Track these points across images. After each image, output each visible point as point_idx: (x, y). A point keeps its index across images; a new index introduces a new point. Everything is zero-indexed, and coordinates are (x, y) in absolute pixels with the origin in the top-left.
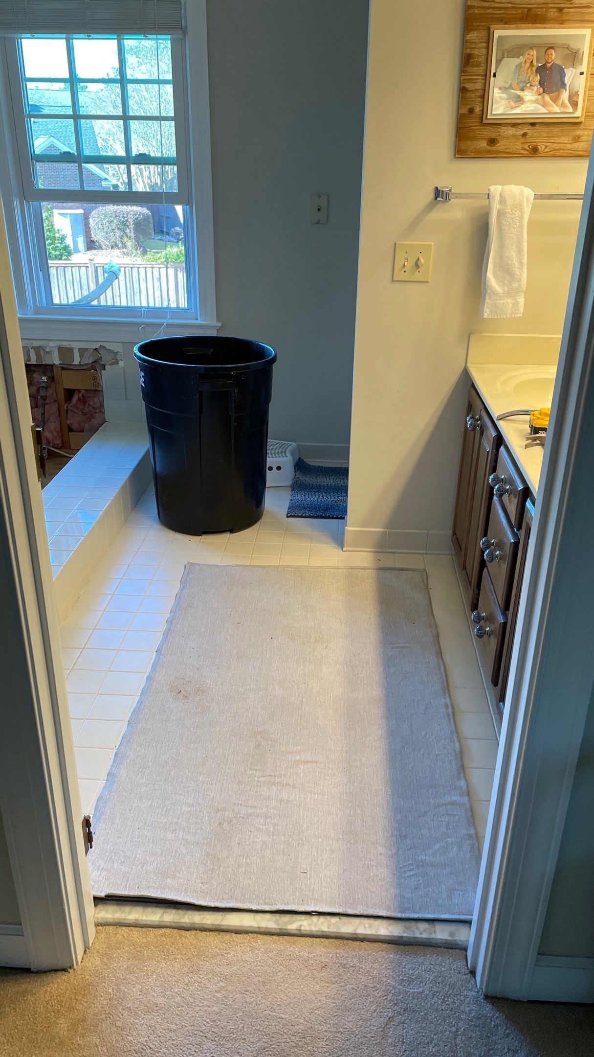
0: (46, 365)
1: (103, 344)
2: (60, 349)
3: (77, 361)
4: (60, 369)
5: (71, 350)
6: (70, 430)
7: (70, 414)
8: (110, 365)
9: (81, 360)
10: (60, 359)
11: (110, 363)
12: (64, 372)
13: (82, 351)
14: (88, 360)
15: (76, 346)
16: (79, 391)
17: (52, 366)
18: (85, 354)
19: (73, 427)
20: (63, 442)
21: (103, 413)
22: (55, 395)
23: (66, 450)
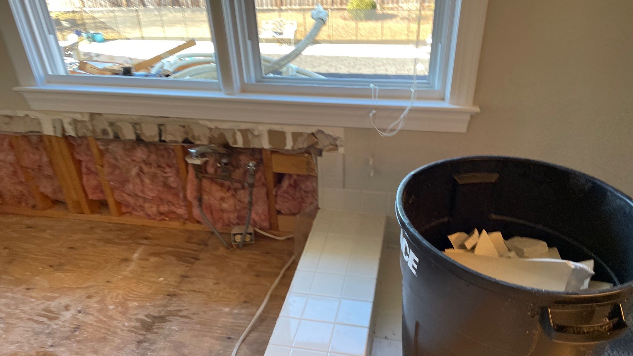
0: (254, 150)
1: (321, 129)
2: (271, 133)
3: (289, 145)
4: (269, 153)
5: (282, 134)
6: (279, 212)
7: (279, 200)
8: (327, 151)
9: (294, 145)
10: (270, 142)
11: (327, 148)
12: (274, 157)
13: (296, 136)
14: (303, 144)
15: (289, 130)
16: (290, 175)
17: (261, 151)
18: (300, 138)
19: (283, 212)
20: (271, 224)
21: (317, 200)
22: (263, 180)
23: (274, 232)
